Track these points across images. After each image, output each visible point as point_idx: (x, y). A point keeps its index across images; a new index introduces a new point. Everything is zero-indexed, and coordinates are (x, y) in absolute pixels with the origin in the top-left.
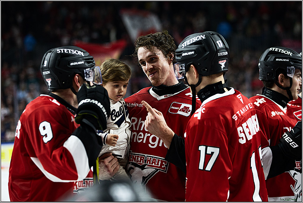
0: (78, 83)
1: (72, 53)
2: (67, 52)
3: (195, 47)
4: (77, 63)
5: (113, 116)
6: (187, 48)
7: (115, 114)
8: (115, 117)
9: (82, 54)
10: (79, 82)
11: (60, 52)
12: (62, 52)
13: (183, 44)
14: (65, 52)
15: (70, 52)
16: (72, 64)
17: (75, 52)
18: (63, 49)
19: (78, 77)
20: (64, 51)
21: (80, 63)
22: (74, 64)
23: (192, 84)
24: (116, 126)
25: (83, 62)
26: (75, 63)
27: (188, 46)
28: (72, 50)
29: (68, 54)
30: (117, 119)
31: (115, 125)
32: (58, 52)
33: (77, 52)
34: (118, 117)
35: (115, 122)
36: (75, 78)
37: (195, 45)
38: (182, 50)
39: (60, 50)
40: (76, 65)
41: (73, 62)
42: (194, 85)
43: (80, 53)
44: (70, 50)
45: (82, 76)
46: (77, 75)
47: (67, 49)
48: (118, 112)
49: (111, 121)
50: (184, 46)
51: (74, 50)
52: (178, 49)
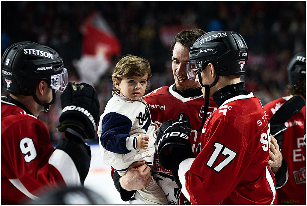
0: (42, 91)
1: (41, 55)
2: (35, 54)
3: (215, 44)
4: (45, 68)
5: (140, 119)
6: (206, 44)
7: (142, 118)
8: (142, 121)
9: (52, 56)
10: (43, 89)
11: (27, 53)
12: (30, 53)
13: (201, 40)
14: (33, 53)
15: (38, 54)
16: (39, 69)
17: (43, 55)
18: (31, 50)
19: (43, 84)
20: (31, 51)
21: (48, 68)
22: (41, 70)
23: (207, 84)
24: (144, 131)
25: (51, 67)
26: (43, 68)
27: (207, 43)
28: (41, 52)
29: (36, 56)
30: (145, 122)
31: (143, 129)
32: (25, 53)
33: (46, 54)
34: (145, 121)
35: (142, 126)
36: (40, 85)
37: (215, 42)
38: (200, 47)
39: (27, 50)
40: (44, 70)
41: (41, 67)
42: (209, 85)
43: (49, 55)
44: (38, 51)
45: (49, 82)
46: (42, 81)
47: (35, 50)
48: (144, 115)
49: (139, 126)
50: (202, 42)
51: (43, 52)
52: (193, 46)
